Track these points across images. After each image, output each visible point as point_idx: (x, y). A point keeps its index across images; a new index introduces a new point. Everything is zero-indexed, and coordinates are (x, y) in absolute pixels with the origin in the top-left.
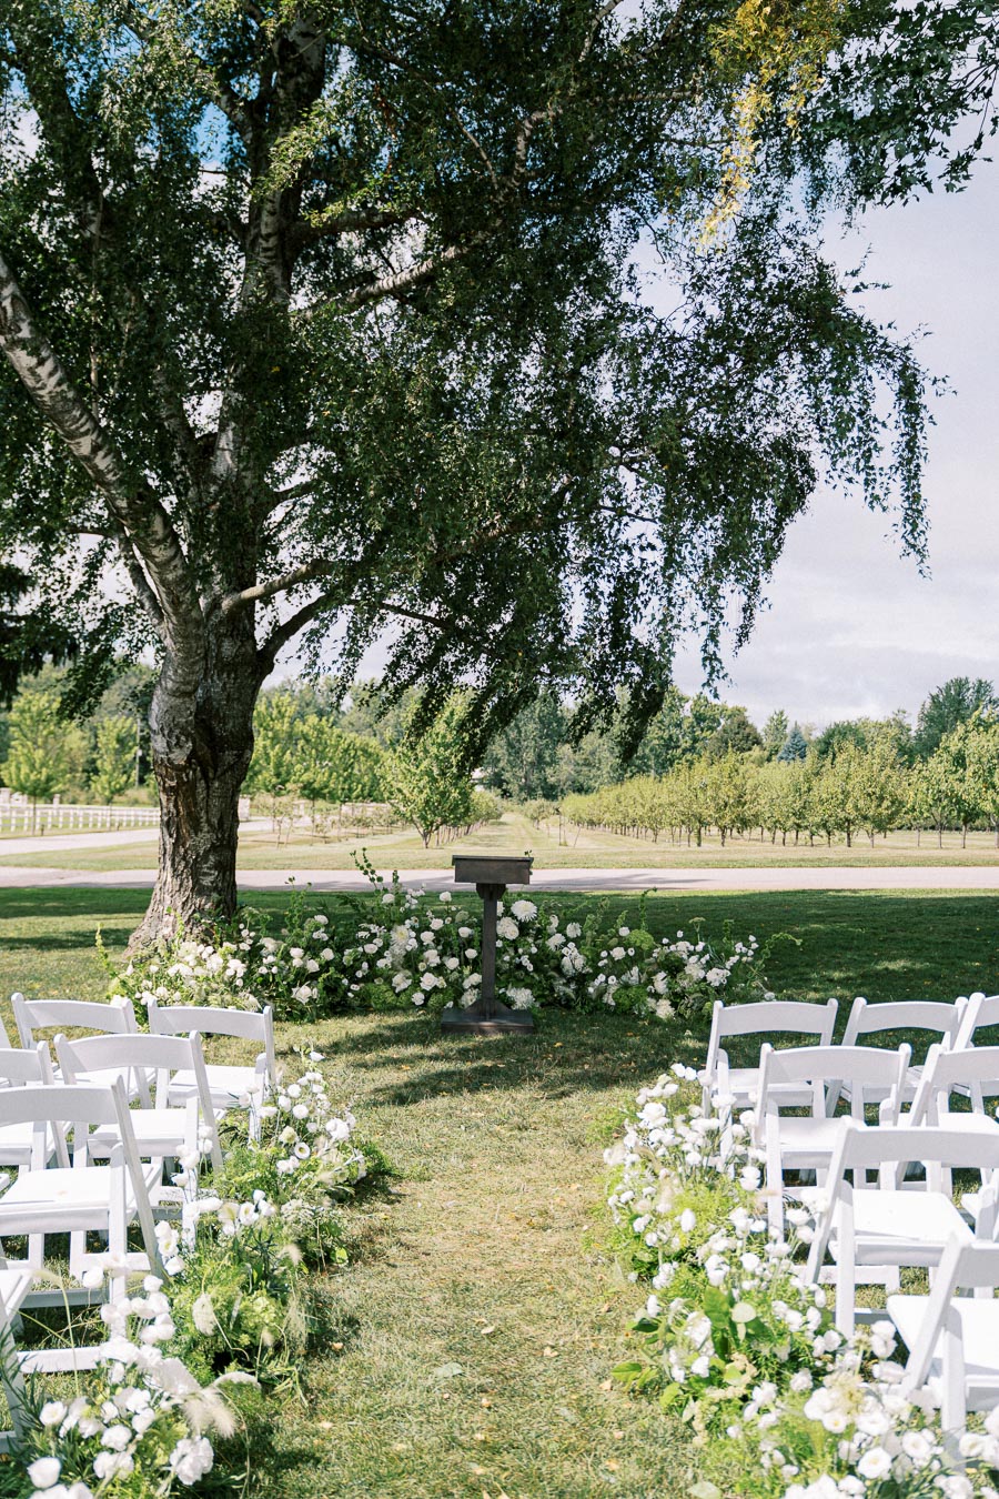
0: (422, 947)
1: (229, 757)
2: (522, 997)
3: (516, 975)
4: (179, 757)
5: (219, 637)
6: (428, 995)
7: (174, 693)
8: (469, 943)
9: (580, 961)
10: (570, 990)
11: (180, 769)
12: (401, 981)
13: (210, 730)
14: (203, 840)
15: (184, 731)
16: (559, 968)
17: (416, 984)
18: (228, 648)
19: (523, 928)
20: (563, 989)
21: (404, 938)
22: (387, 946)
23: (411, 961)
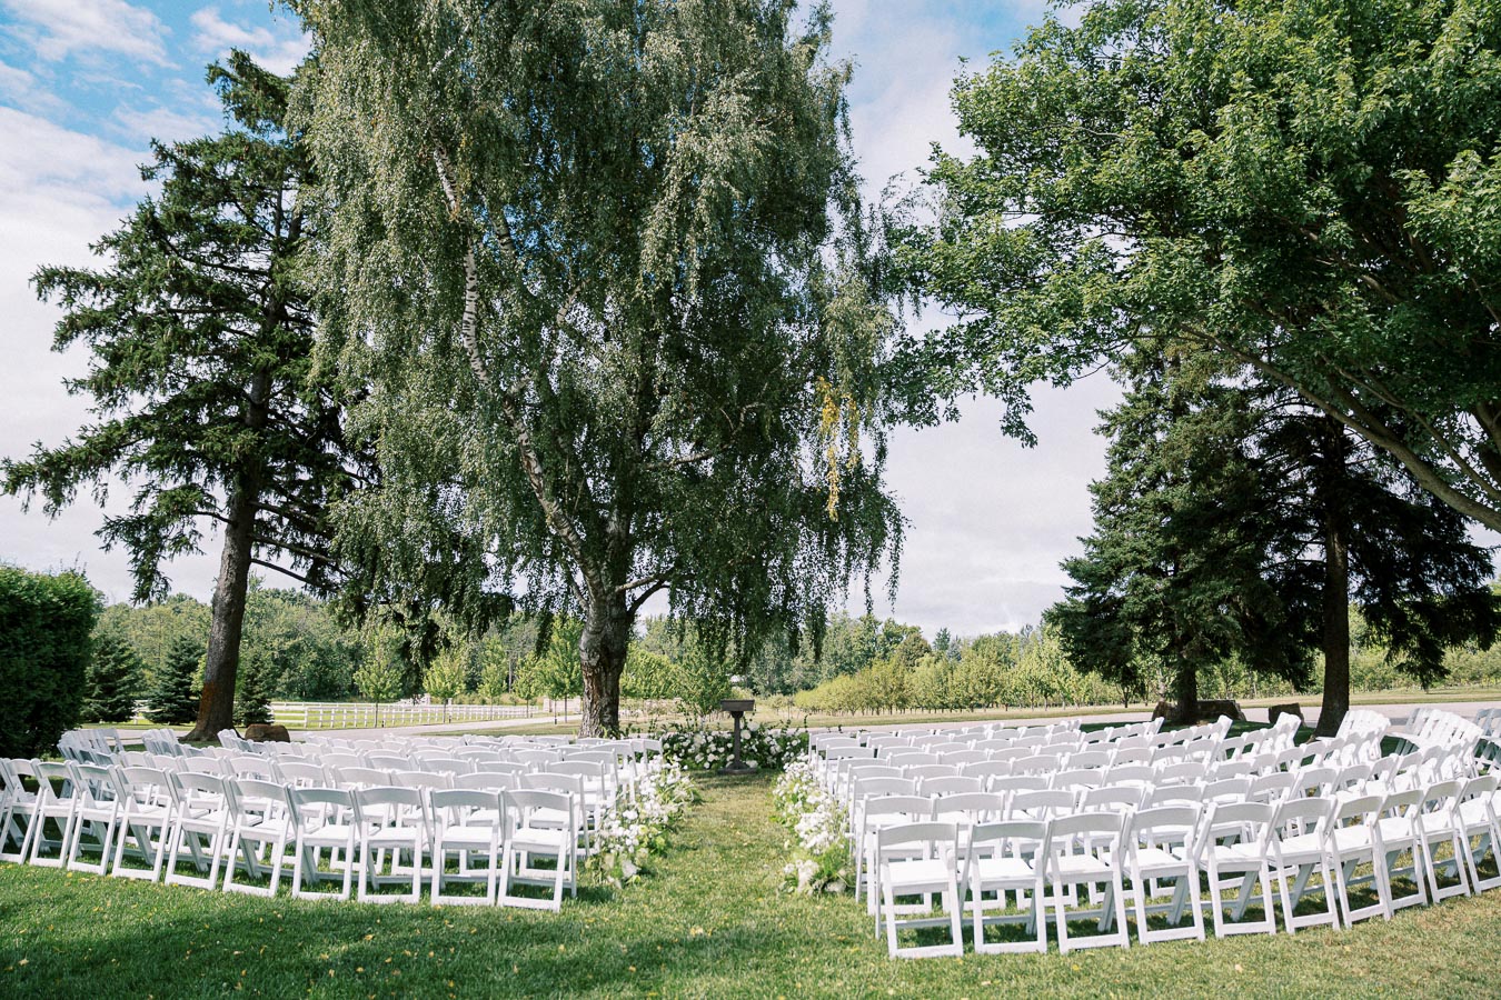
0: (708, 743)
1: (615, 661)
2: (752, 764)
3: (751, 753)
4: (594, 662)
5: (611, 606)
6: (711, 764)
7: (592, 633)
8: (729, 741)
9: (778, 748)
10: (774, 761)
11: (593, 668)
12: (699, 758)
13: (607, 649)
14: (605, 700)
15: (596, 650)
16: (769, 751)
17: (706, 759)
18: (615, 611)
19: (753, 734)
20: (770, 760)
21: (700, 740)
22: (692, 743)
23: (703, 749)
